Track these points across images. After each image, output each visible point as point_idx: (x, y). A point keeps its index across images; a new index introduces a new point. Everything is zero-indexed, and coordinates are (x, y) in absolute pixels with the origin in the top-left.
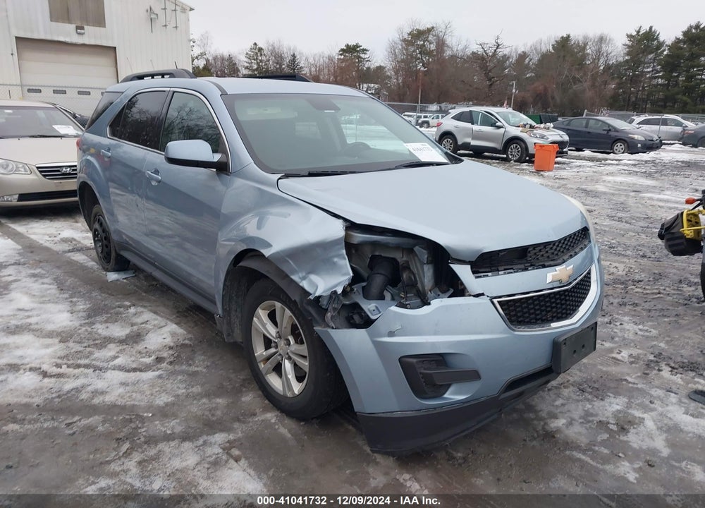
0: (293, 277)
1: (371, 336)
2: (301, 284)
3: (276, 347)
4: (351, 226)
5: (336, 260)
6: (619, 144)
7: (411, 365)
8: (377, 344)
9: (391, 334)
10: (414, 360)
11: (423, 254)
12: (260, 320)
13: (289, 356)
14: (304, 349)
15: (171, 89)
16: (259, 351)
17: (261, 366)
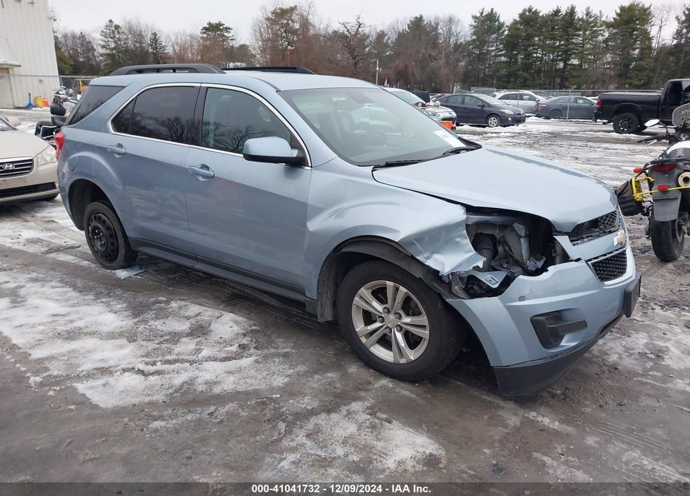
0: (418, 258)
1: (503, 302)
2: (426, 263)
3: (383, 320)
4: (470, 209)
5: (458, 239)
6: (492, 118)
7: (541, 322)
8: (509, 308)
9: (522, 298)
10: (543, 318)
11: (521, 229)
12: (364, 298)
13: (401, 328)
14: (423, 319)
15: (203, 85)
16: (360, 326)
17: (364, 340)
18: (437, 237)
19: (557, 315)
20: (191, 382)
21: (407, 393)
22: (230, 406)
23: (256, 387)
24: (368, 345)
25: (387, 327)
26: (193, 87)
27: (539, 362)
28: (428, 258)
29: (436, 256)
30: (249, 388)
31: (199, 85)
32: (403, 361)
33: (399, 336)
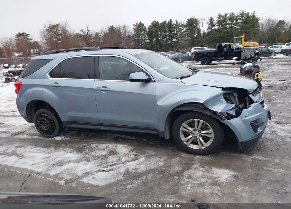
1: (241, 119)
2: (212, 110)
3: (193, 134)
4: (224, 89)
5: (221, 100)
7: (253, 124)
9: (246, 117)
10: (253, 122)
11: (235, 94)
12: (184, 127)
13: (201, 135)
14: (211, 130)
15: (96, 55)
16: (183, 139)
17: (185, 143)
18: (214, 100)
19: (256, 121)
20: (127, 170)
21: (208, 159)
22: (151, 175)
23: (154, 167)
24: (187, 145)
25: (195, 136)
26: (91, 56)
27: (254, 138)
28: (212, 108)
29: (215, 107)
30: (152, 168)
31: (94, 55)
32: (203, 148)
33: (201, 139)
